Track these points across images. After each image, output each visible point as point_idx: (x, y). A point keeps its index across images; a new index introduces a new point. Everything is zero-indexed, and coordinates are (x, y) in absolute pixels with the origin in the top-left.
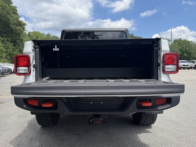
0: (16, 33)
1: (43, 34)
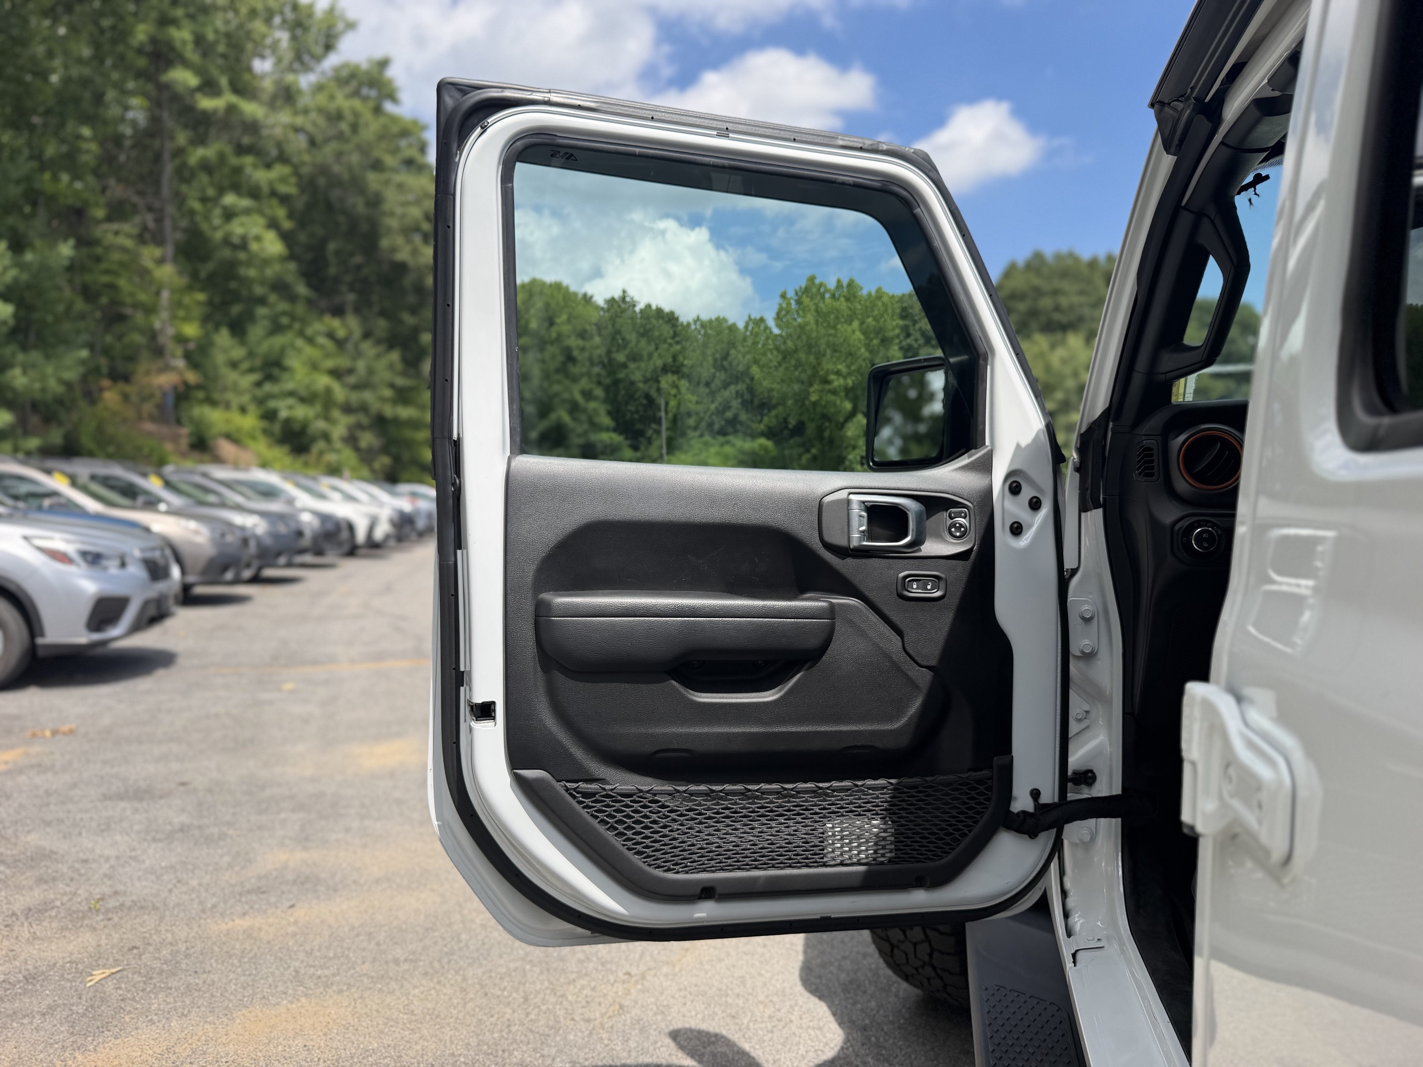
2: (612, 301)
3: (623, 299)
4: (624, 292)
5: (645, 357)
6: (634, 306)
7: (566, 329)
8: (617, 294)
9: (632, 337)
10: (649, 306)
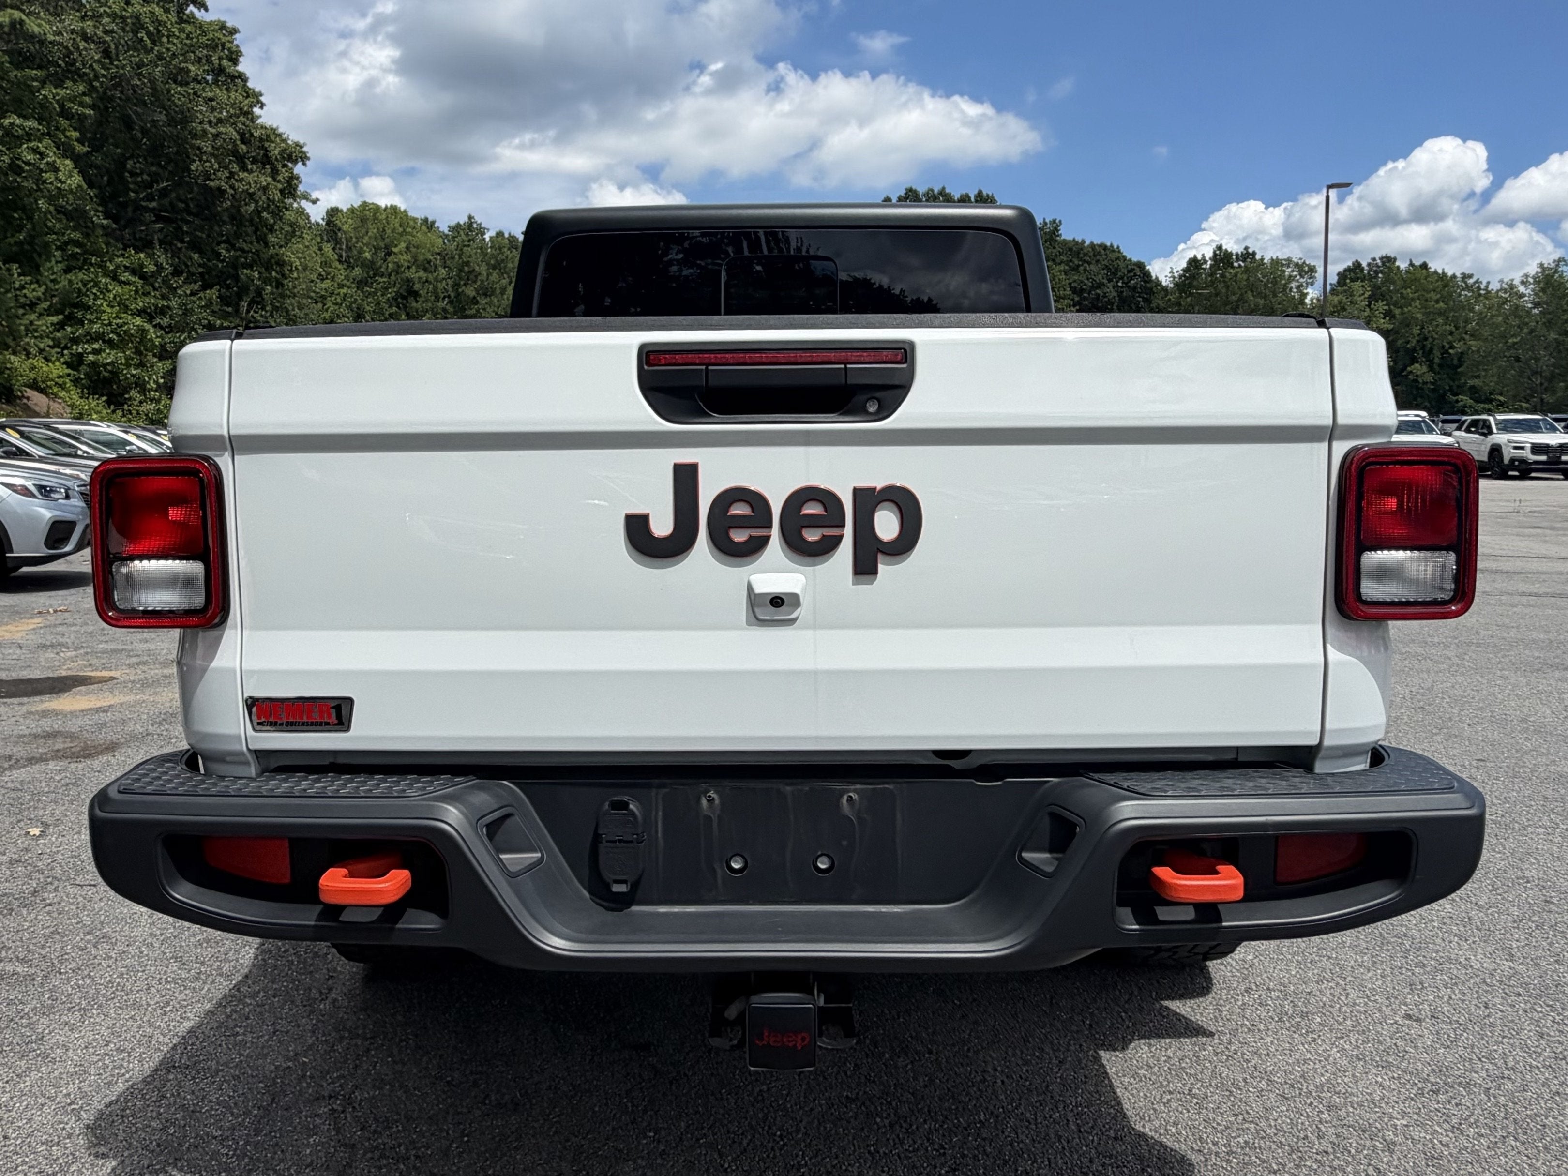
0: (236, 218)
1: (429, 225)
2: (457, 228)
3: (470, 224)
4: (470, 218)
5: (498, 291)
6: (483, 234)
7: (404, 259)
8: (463, 220)
9: (483, 269)
10: (500, 234)
